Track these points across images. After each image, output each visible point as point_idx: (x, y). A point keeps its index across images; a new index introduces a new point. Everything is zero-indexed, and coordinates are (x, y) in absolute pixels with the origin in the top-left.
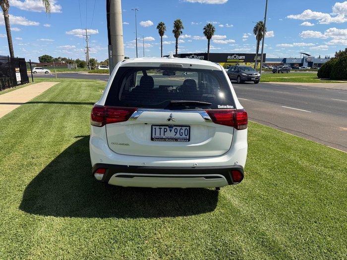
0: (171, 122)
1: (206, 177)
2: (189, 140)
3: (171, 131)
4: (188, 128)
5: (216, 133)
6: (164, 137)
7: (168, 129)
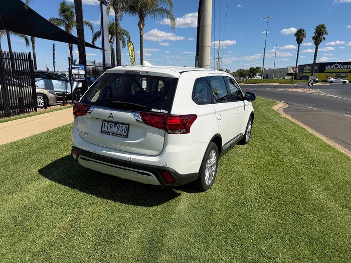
0: (111, 119)
1: (139, 173)
2: (127, 137)
3: (115, 127)
4: (127, 126)
5: (148, 133)
6: (110, 132)
7: (114, 125)
